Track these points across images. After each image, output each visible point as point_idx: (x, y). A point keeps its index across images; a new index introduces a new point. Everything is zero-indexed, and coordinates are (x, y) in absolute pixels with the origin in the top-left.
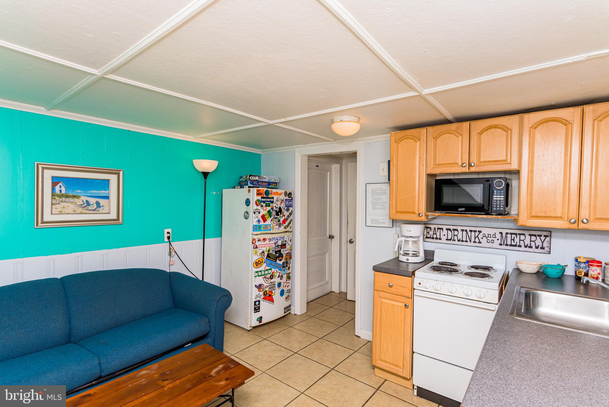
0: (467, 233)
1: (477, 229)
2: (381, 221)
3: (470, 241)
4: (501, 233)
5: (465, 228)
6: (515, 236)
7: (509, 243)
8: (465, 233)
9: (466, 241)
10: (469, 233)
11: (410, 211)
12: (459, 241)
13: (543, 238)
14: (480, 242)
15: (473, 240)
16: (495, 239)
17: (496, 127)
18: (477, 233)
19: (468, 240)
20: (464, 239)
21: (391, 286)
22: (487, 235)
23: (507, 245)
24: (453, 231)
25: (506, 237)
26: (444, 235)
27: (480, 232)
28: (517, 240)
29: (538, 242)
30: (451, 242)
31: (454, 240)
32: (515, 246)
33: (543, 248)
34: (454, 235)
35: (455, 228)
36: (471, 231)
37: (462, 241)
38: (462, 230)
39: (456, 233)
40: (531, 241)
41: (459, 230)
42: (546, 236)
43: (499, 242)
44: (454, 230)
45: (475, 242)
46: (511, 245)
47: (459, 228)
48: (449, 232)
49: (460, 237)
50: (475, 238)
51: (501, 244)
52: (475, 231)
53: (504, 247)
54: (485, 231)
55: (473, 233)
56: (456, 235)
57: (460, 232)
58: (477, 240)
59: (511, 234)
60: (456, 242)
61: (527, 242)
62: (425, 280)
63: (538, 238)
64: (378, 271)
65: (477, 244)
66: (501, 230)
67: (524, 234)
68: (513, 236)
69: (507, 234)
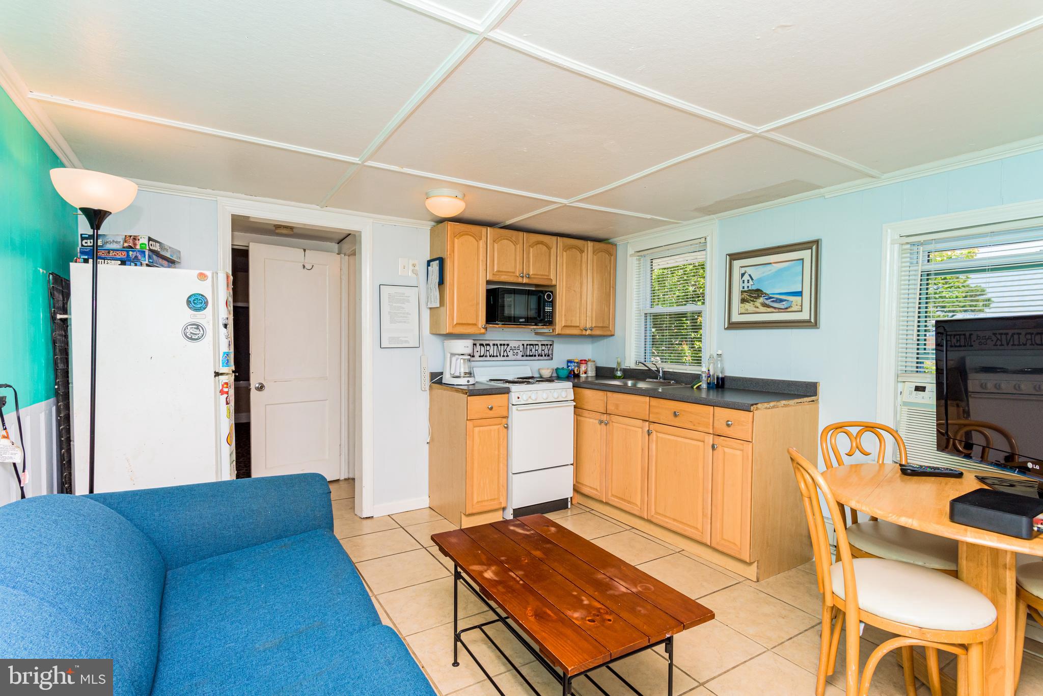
1: (506, 343)
2: (403, 339)
3: (500, 356)
4: (523, 345)
5: (496, 342)
7: (528, 354)
8: (496, 347)
9: (497, 356)
10: (499, 347)
11: (471, 323)
12: (490, 356)
13: (549, 346)
14: (507, 356)
15: (502, 354)
16: (519, 351)
18: (506, 347)
19: (498, 354)
20: (495, 355)
21: (491, 409)
22: (513, 348)
23: (527, 356)
24: (485, 347)
25: (527, 348)
26: (477, 351)
27: (508, 345)
28: (533, 350)
29: (546, 351)
30: (484, 358)
31: (486, 356)
32: (532, 356)
33: (548, 356)
34: (487, 351)
35: (487, 342)
36: (501, 345)
37: (493, 356)
38: (494, 345)
39: (488, 347)
40: (542, 350)
41: (491, 345)
42: (551, 345)
43: (521, 353)
44: (487, 345)
45: (504, 356)
46: (530, 356)
47: (491, 343)
48: (482, 348)
49: (491, 352)
50: (504, 352)
51: (523, 356)
52: (504, 345)
53: (525, 358)
54: (512, 344)
55: (502, 347)
56: (488, 351)
57: (492, 347)
58: (505, 354)
59: (530, 345)
60: (488, 358)
61: (540, 351)
62: (522, 393)
63: (546, 346)
64: (475, 394)
65: (505, 358)
66: (523, 342)
67: (538, 345)
68: (532, 346)
69: (527, 345)
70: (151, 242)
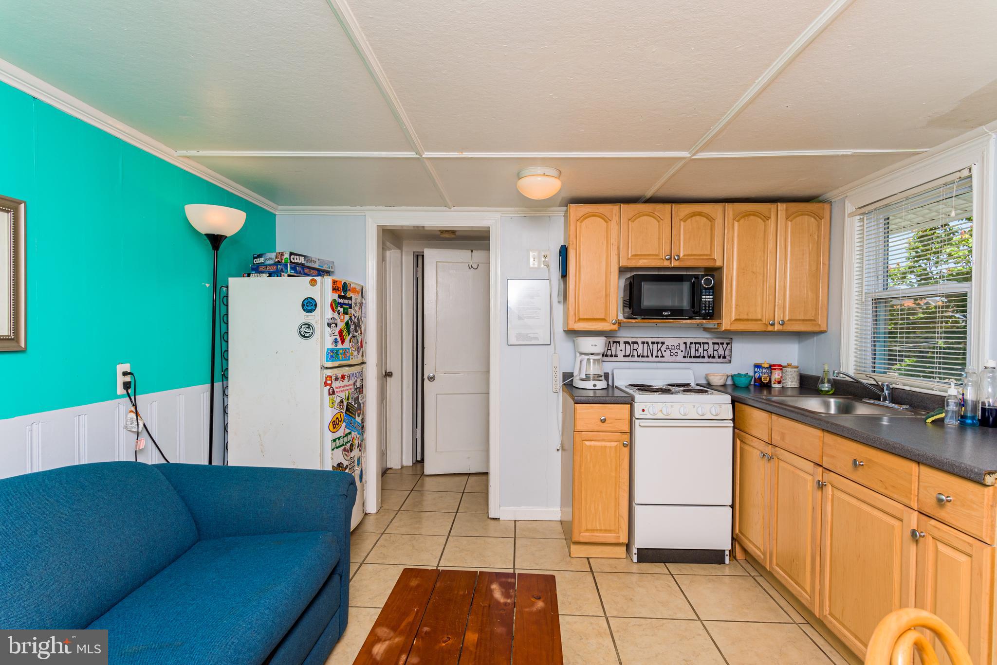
0: (648, 345)
1: (660, 340)
2: (532, 336)
3: (652, 356)
4: (685, 343)
5: (646, 340)
6: (699, 345)
7: (693, 354)
8: (646, 345)
9: (648, 356)
10: (651, 345)
11: (598, 317)
12: (638, 356)
13: (725, 346)
14: (663, 356)
15: (655, 354)
16: (679, 351)
17: (700, 214)
18: (660, 345)
19: (649, 354)
20: (645, 354)
21: (604, 421)
22: (670, 347)
23: (691, 357)
24: (632, 345)
25: (690, 347)
26: (621, 350)
27: (663, 343)
28: (701, 350)
29: (721, 352)
30: (630, 359)
31: (633, 356)
32: (699, 357)
33: (724, 357)
34: (633, 350)
35: (634, 340)
36: (653, 343)
37: (643, 356)
38: (643, 343)
39: (636, 346)
40: (714, 350)
41: (640, 343)
42: (728, 344)
43: (683, 354)
44: (634, 343)
45: (657, 356)
46: (695, 357)
47: (640, 341)
48: (628, 346)
49: (640, 352)
50: (658, 351)
51: (684, 357)
52: (658, 343)
53: (688, 360)
54: (669, 342)
55: (655, 345)
56: (636, 350)
57: (641, 345)
58: (659, 354)
59: (696, 343)
60: (636, 359)
61: (711, 352)
63: (721, 345)
65: (659, 359)
66: (685, 340)
67: (708, 343)
68: (697, 345)
69: (691, 343)
70: (292, 257)
